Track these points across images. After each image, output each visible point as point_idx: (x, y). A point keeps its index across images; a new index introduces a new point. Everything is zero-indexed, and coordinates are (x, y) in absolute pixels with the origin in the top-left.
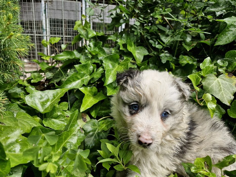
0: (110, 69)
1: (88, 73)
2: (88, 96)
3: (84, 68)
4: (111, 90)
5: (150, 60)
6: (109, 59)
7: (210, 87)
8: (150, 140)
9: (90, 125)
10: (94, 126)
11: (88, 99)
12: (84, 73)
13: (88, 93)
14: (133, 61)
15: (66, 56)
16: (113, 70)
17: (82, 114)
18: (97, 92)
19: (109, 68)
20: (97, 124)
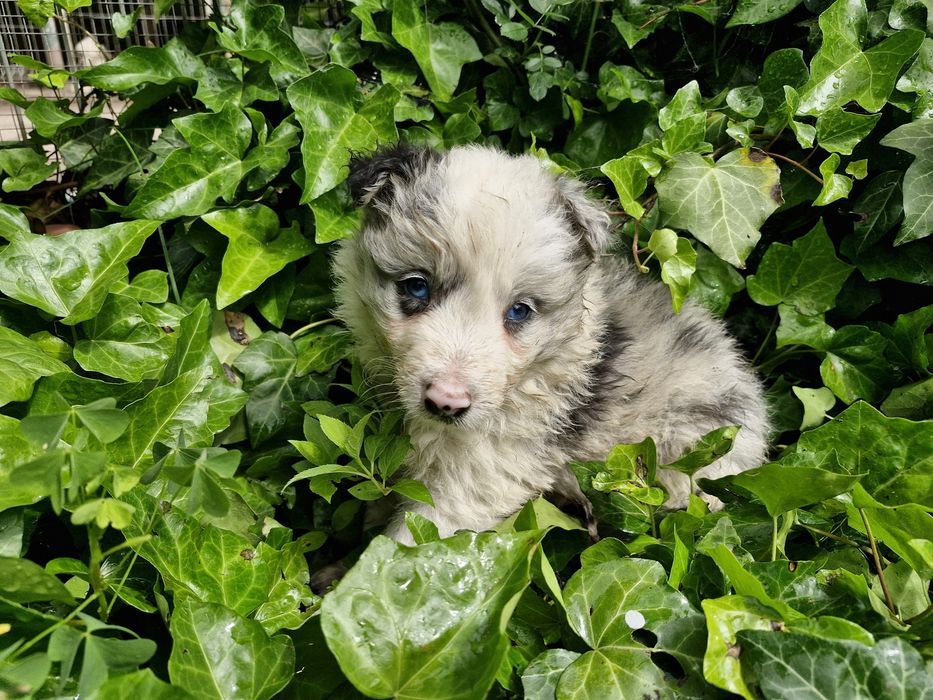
0: (321, 130)
1: (236, 151)
2: (242, 245)
3: (216, 129)
4: (332, 219)
5: (490, 81)
6: (314, 89)
7: (683, 201)
8: (462, 398)
9: (261, 353)
10: (276, 356)
11: (244, 255)
12: (215, 150)
13: (242, 233)
14: (417, 91)
15: (138, 72)
16: (332, 134)
17: (226, 315)
18: (277, 227)
19: (315, 129)
20: (289, 348)
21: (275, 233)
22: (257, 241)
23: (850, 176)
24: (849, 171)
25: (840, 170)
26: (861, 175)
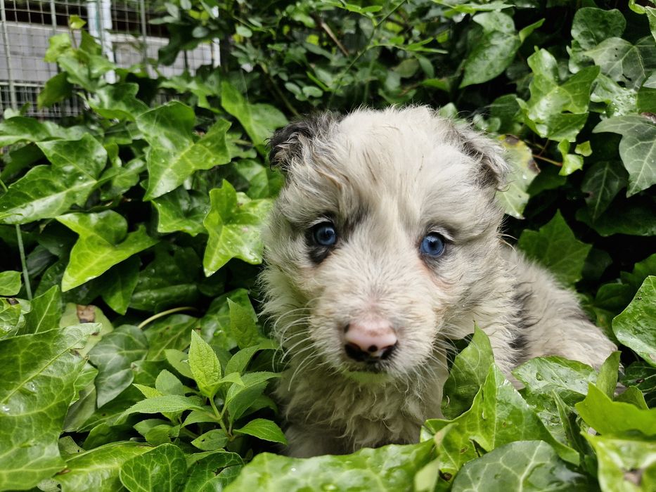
0: (165, 150)
1: (92, 172)
2: (93, 243)
3: (75, 155)
4: (174, 218)
6: (157, 120)
9: (114, 345)
10: (128, 347)
11: (93, 251)
12: (74, 171)
13: (92, 233)
14: (242, 142)
15: (17, 134)
16: (175, 154)
17: (77, 308)
18: (125, 229)
19: (159, 148)
20: (140, 340)
21: (123, 236)
22: (106, 242)
23: (580, 155)
24: (578, 151)
25: (571, 151)
26: (588, 153)
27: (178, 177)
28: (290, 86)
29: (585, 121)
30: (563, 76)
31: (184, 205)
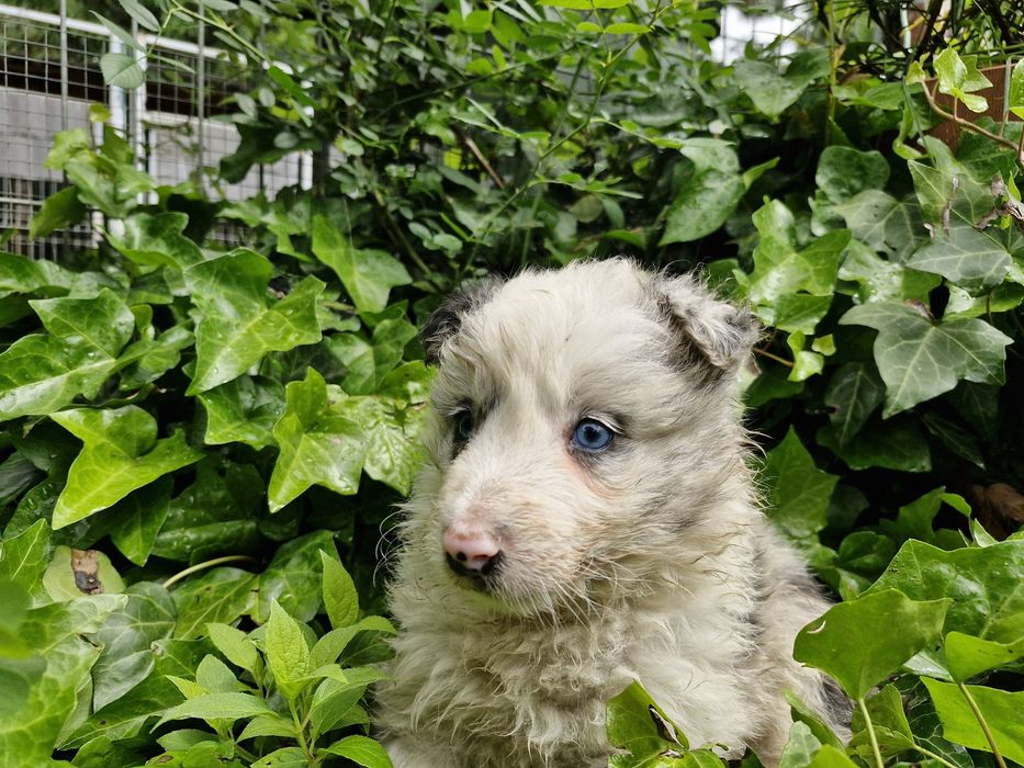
0: (224, 319)
1: (109, 347)
2: (102, 456)
3: (86, 319)
4: (230, 422)
5: (421, 306)
6: (216, 276)
9: (125, 614)
10: (146, 618)
11: (103, 467)
12: (82, 343)
13: (103, 440)
14: (341, 306)
16: (237, 326)
17: (72, 554)
18: (154, 434)
19: (215, 317)
20: (165, 606)
21: (150, 444)
22: (123, 454)
23: (818, 353)
24: (816, 347)
25: (807, 347)
26: (830, 351)
27: (240, 360)
28: (416, 228)
29: (828, 306)
30: (803, 239)
31: (246, 400)
